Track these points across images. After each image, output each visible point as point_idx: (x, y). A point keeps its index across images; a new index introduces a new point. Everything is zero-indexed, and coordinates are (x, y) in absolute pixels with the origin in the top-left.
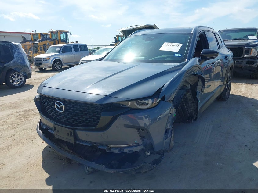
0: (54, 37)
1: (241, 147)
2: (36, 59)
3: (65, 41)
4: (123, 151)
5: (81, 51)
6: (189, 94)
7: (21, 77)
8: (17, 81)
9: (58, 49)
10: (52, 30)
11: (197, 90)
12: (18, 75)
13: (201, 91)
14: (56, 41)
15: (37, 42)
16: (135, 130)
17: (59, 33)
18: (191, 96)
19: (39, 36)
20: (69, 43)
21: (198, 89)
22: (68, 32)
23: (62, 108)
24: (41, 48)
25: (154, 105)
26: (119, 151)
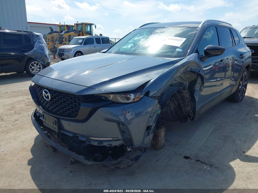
0: (79, 29)
1: (237, 153)
2: (59, 49)
3: (90, 33)
4: (103, 144)
5: (102, 43)
6: (186, 91)
7: (40, 66)
8: (36, 69)
9: (80, 41)
10: (77, 22)
11: (196, 89)
12: (37, 64)
13: (200, 89)
14: (81, 33)
15: (63, 33)
16: (115, 124)
17: (84, 25)
18: (188, 94)
19: (66, 28)
20: (93, 35)
21: (197, 87)
22: (93, 24)
23: (48, 96)
24: (66, 39)
25: (136, 100)
26: (99, 144)
